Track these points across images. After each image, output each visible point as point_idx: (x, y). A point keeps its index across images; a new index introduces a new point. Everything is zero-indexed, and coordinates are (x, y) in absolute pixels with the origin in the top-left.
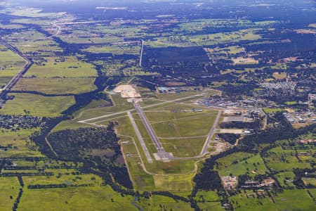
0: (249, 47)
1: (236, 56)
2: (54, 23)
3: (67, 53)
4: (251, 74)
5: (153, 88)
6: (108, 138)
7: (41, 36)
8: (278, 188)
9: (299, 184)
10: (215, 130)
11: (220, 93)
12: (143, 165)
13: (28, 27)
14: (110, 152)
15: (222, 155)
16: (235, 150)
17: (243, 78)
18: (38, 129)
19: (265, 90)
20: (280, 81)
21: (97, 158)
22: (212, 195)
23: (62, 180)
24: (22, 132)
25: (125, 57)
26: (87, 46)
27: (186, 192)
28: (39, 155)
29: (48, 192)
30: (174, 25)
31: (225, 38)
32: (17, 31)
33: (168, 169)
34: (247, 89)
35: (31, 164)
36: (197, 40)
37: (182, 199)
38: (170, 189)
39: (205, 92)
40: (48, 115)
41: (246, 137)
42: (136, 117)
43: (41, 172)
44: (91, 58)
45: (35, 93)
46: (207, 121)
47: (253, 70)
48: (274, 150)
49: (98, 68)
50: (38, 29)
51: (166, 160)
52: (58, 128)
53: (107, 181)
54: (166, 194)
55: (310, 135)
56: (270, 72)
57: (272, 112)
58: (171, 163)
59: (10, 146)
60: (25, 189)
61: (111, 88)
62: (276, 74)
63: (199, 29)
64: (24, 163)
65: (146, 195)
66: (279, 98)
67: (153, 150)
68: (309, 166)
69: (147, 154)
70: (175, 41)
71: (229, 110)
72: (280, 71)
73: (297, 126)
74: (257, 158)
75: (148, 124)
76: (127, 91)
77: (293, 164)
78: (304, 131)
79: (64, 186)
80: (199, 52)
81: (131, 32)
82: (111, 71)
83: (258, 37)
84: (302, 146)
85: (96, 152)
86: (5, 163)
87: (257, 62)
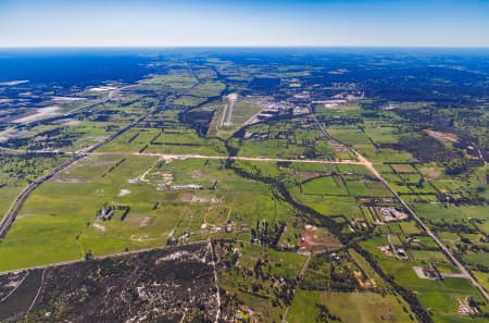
0: (301, 78)
1: (293, 83)
2: (221, 66)
3: (218, 79)
4: (293, 91)
5: (245, 96)
7: (212, 71)
8: (266, 138)
9: (277, 137)
10: (258, 114)
11: (273, 99)
12: (217, 127)
14: (207, 121)
15: (253, 124)
16: (261, 123)
17: (288, 93)
18: (184, 110)
19: (294, 98)
20: (304, 96)
21: (200, 123)
22: (237, 140)
23: (181, 131)
24: (177, 112)
25: (240, 82)
26: (230, 76)
27: (227, 138)
28: (177, 120)
29: (171, 135)
31: (294, 74)
32: (204, 68)
33: (225, 128)
34: (284, 99)
36: (280, 75)
37: (223, 141)
38: (221, 136)
39: (267, 98)
40: (191, 105)
41: (270, 118)
42: (228, 110)
43: (173, 127)
44: (227, 82)
46: (258, 109)
47: (295, 89)
48: (277, 123)
49: (228, 86)
50: (213, 68)
52: (192, 110)
53: (198, 132)
54: (219, 138)
55: (298, 118)
57: (289, 108)
58: (230, 126)
59: (167, 117)
60: (162, 133)
61: (227, 95)
62: (304, 92)
64: (169, 124)
65: (210, 138)
67: (225, 121)
69: (222, 123)
71: (273, 107)
72: (307, 90)
73: (295, 114)
74: (267, 127)
75: (231, 110)
76: (233, 97)
77: (282, 129)
78: (296, 116)
79: (178, 133)
80: (278, 80)
81: (253, 71)
82: (232, 87)
84: (291, 122)
85: (201, 121)
86: (161, 123)
87: (300, 86)
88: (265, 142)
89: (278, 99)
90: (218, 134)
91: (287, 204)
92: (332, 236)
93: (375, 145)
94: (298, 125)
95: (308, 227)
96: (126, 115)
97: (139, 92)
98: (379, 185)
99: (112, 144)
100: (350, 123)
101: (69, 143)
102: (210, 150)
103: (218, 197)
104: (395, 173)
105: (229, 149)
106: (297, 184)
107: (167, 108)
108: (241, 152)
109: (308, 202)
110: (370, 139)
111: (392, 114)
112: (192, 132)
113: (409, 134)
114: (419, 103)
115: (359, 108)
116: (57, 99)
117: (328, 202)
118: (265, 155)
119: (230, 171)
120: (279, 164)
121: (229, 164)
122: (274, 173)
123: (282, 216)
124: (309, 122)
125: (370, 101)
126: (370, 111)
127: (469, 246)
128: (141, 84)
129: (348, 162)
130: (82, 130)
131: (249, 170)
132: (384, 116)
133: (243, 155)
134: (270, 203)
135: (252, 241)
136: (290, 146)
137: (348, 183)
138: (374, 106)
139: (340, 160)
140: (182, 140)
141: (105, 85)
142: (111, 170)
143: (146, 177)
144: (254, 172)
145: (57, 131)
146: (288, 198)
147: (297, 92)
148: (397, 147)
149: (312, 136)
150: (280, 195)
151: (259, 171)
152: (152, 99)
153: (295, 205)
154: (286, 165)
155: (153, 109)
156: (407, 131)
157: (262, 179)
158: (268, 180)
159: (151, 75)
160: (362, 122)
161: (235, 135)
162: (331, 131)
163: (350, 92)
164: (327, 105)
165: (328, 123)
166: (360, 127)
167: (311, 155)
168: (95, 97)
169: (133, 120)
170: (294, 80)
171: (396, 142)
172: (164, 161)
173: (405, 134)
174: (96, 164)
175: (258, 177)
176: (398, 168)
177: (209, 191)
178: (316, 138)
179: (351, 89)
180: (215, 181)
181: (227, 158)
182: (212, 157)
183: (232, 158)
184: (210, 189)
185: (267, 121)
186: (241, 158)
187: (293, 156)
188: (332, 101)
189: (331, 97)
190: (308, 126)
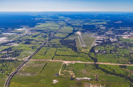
0: (104, 25)
1: (101, 27)
2: (66, 19)
3: (68, 25)
4: (104, 31)
5: (84, 33)
6: (74, 42)
7: (63, 22)
8: (106, 53)
9: (111, 52)
10: (95, 41)
11: (97, 34)
12: (80, 47)
13: (61, 20)
14: (74, 44)
15: (96, 46)
16: (99, 45)
17: (102, 31)
18: (61, 39)
19: (106, 34)
20: (110, 32)
21: (71, 45)
22: (93, 54)
23: (65, 49)
24: (58, 40)
25: (79, 26)
26: (72, 24)
27: (88, 53)
28: (60, 44)
29: (61, 51)
30: (90, 21)
31: (99, 23)
32: (59, 21)
33: (85, 48)
34: (103, 34)
35: (59, 46)
36: (94, 24)
37: (87, 54)
38: (85, 52)
39: (94, 34)
40: (63, 37)
41: (101, 43)
42: (80, 38)
43: (61, 47)
44: (72, 26)
45: (61, 32)
46: (94, 39)
48: (107, 46)
49: (74, 28)
50: (63, 20)
51: (85, 46)
52: (65, 39)
53: (73, 50)
54: (84, 53)
55: (114, 43)
56: (108, 30)
57: (107, 38)
58: (86, 47)
59: (55, 42)
60: (57, 50)
61: (76, 32)
62: (109, 31)
63: (95, 21)
64: (58, 45)
65: (80, 53)
66: (109, 36)
67: (82, 44)
68: (113, 49)
69: (81, 45)
70: (89, 24)
71: (98, 38)
72: (110, 30)
73: (112, 41)
74: (103, 47)
75: (82, 39)
76: (79, 33)
77: (110, 48)
78: (113, 42)
79: (64, 50)
80: (94, 26)
81: (81, 22)
82: (76, 29)
83: (106, 23)
84: (112, 45)
85: (71, 44)
86: (54, 45)
87: (105, 28)
89: (100, 34)
90: (83, 51)
94: (117, 47)
96: (37, 41)
97: (38, 31)
99: (37, 55)
101: (18, 55)
102: (84, 59)
105: (92, 58)
107: (53, 38)
108: (98, 60)
112: (70, 49)
116: (4, 34)
118: (111, 62)
119: (100, 70)
120: (120, 66)
122: (121, 71)
128: (37, 27)
130: (21, 48)
131: (108, 70)
133: (101, 62)
136: (119, 57)
140: (68, 53)
141: (22, 27)
142: (43, 69)
143: (61, 73)
144: (111, 71)
145: (10, 49)
149: (127, 52)
151: (114, 71)
152: (45, 34)
154: (124, 67)
155: (47, 38)
157: (117, 75)
158: (121, 75)
159: (39, 23)
164: (124, 37)
165: (130, 46)
168: (20, 33)
169: (41, 44)
170: (101, 26)
172: (65, 65)
174: (35, 66)
177: (95, 81)
178: (129, 53)
179: (129, 30)
180: (95, 76)
181: (94, 63)
182: (87, 63)
183: (96, 63)
184: (96, 80)
185: (101, 45)
186: (101, 63)
187: (125, 63)
188: (124, 35)
189: (123, 34)
190: (121, 47)
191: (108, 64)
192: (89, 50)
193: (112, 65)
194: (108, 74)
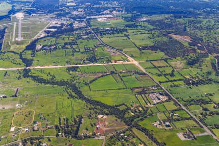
1: (69, 2)
5: (30, 14)
8: (55, 49)
9: (63, 47)
10: (44, 30)
11: (54, 16)
12: (9, 42)
16: (48, 36)
17: (67, 11)
19: (73, 15)
20: (79, 12)
22: (30, 52)
27: (21, 51)
33: (18, 43)
34: (64, 15)
37: (18, 54)
38: (14, 50)
39: (50, 15)
41: (55, 32)
42: (17, 25)
44: (12, 2)
46: (43, 26)
47: (72, 8)
48: (62, 36)
49: (13, 6)
51: (19, 40)
54: (13, 52)
56: (78, 8)
57: (69, 22)
61: (14, 14)
65: (4, 53)
66: (74, 19)
67: (17, 36)
68: (71, 41)
69: (14, 38)
71: (54, 22)
72: (81, 8)
73: (75, 28)
74: (54, 39)
76: (20, 15)
77: (66, 40)
78: (77, 30)
82: (17, 7)
84: (73, 35)
87: (75, 5)
88: (55, 52)
89: (59, 16)
90: (12, 48)
91: (80, 101)
92: (119, 120)
93: (138, 48)
94: (79, 37)
95: (100, 116)
98: (145, 78)
100: (118, 33)
102: (7, 63)
103: (21, 102)
104: (155, 67)
105: (24, 60)
106: (86, 84)
108: (34, 63)
109: (96, 97)
110: (134, 43)
111: (146, 24)
113: (160, 38)
114: (163, 15)
115: (122, 20)
117: (112, 95)
118: (56, 63)
119: (28, 79)
120: (69, 69)
121: (26, 74)
122: (66, 77)
123: (78, 111)
124: (87, 34)
125: (130, 15)
126: (131, 23)
127: (208, 113)
129: (121, 62)
131: (45, 77)
132: (141, 26)
133: (38, 65)
134: (67, 102)
135: (57, 135)
136: (75, 54)
137: (124, 79)
138: (133, 18)
139: (116, 62)
144: (49, 78)
146: (80, 96)
147: (74, 10)
148: (153, 48)
149: (91, 44)
150: (73, 94)
151: (53, 77)
153: (87, 101)
154: (74, 69)
156: (159, 36)
157: (57, 83)
158: (62, 83)
160: (127, 31)
161: (28, 48)
162: (106, 39)
163: (114, 9)
164: (99, 20)
165: (102, 34)
166: (125, 35)
167: (93, 59)
171: (152, 45)
173: (157, 39)
175: (53, 82)
176: (156, 64)
177: (12, 98)
178: (94, 46)
179: (114, 6)
180: (16, 89)
181: (23, 68)
182: (10, 69)
183: (28, 68)
184: (13, 96)
185: (53, 35)
186: (36, 67)
187: (79, 62)
188: (102, 16)
189: (101, 13)
190: (87, 36)
191: (50, 67)
192: (26, 45)
193: (56, 68)
194: (40, 83)
